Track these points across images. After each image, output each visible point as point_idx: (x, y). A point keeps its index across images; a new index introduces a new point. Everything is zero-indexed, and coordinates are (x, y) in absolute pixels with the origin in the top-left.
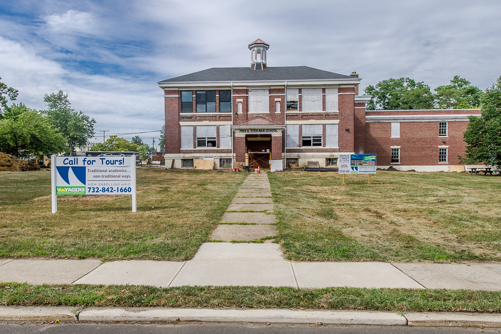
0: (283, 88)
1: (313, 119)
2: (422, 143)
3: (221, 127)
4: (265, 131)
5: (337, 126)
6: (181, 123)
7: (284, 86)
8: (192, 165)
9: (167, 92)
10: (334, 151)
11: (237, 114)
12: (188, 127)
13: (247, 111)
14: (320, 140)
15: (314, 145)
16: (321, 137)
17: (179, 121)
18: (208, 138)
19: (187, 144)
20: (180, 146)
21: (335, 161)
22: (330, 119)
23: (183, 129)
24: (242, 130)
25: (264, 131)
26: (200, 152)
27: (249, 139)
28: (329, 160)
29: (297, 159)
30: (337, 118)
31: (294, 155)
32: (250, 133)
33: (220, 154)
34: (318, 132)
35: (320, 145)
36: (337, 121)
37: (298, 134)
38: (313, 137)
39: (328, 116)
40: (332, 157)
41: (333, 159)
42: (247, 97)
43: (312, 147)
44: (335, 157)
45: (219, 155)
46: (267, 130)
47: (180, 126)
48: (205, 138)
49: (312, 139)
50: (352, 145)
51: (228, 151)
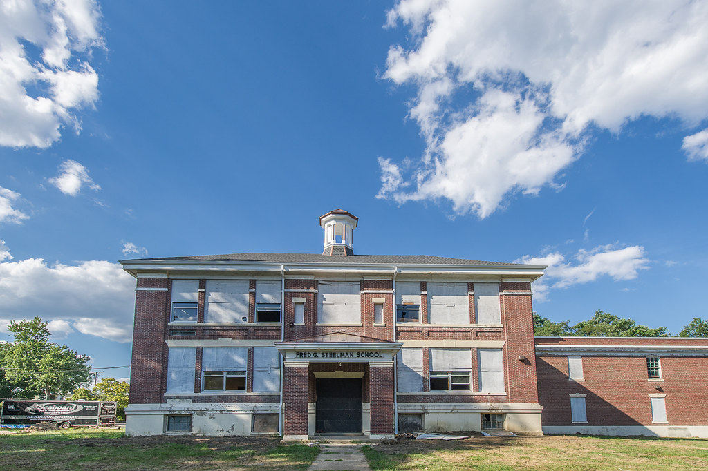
0: (389, 279)
1: (451, 338)
2: (622, 389)
3: (256, 351)
4: (355, 355)
5: (501, 353)
6: (170, 343)
7: (392, 275)
8: (190, 428)
9: (141, 282)
10: (497, 399)
11: (292, 326)
12: (184, 349)
13: (315, 321)
14: (467, 379)
15: (454, 387)
16: (468, 372)
17: (164, 338)
18: (228, 373)
19: (180, 383)
20: (163, 388)
21: (498, 420)
22: (486, 338)
23: (172, 354)
24: (301, 354)
25: (352, 355)
26: (208, 400)
27: (318, 375)
28: (488, 416)
29: (420, 416)
30: (500, 338)
31: (415, 407)
32: (320, 359)
33: (253, 405)
34: (464, 362)
35: (467, 387)
36: (500, 344)
37: (422, 365)
38: (453, 373)
39: (480, 333)
40: (493, 411)
41: (494, 415)
42: (316, 294)
43: (450, 392)
44: (500, 411)
45: (251, 405)
46: (359, 354)
47: (166, 348)
48: (222, 373)
49: (450, 375)
50: (534, 388)
51: (272, 399)
